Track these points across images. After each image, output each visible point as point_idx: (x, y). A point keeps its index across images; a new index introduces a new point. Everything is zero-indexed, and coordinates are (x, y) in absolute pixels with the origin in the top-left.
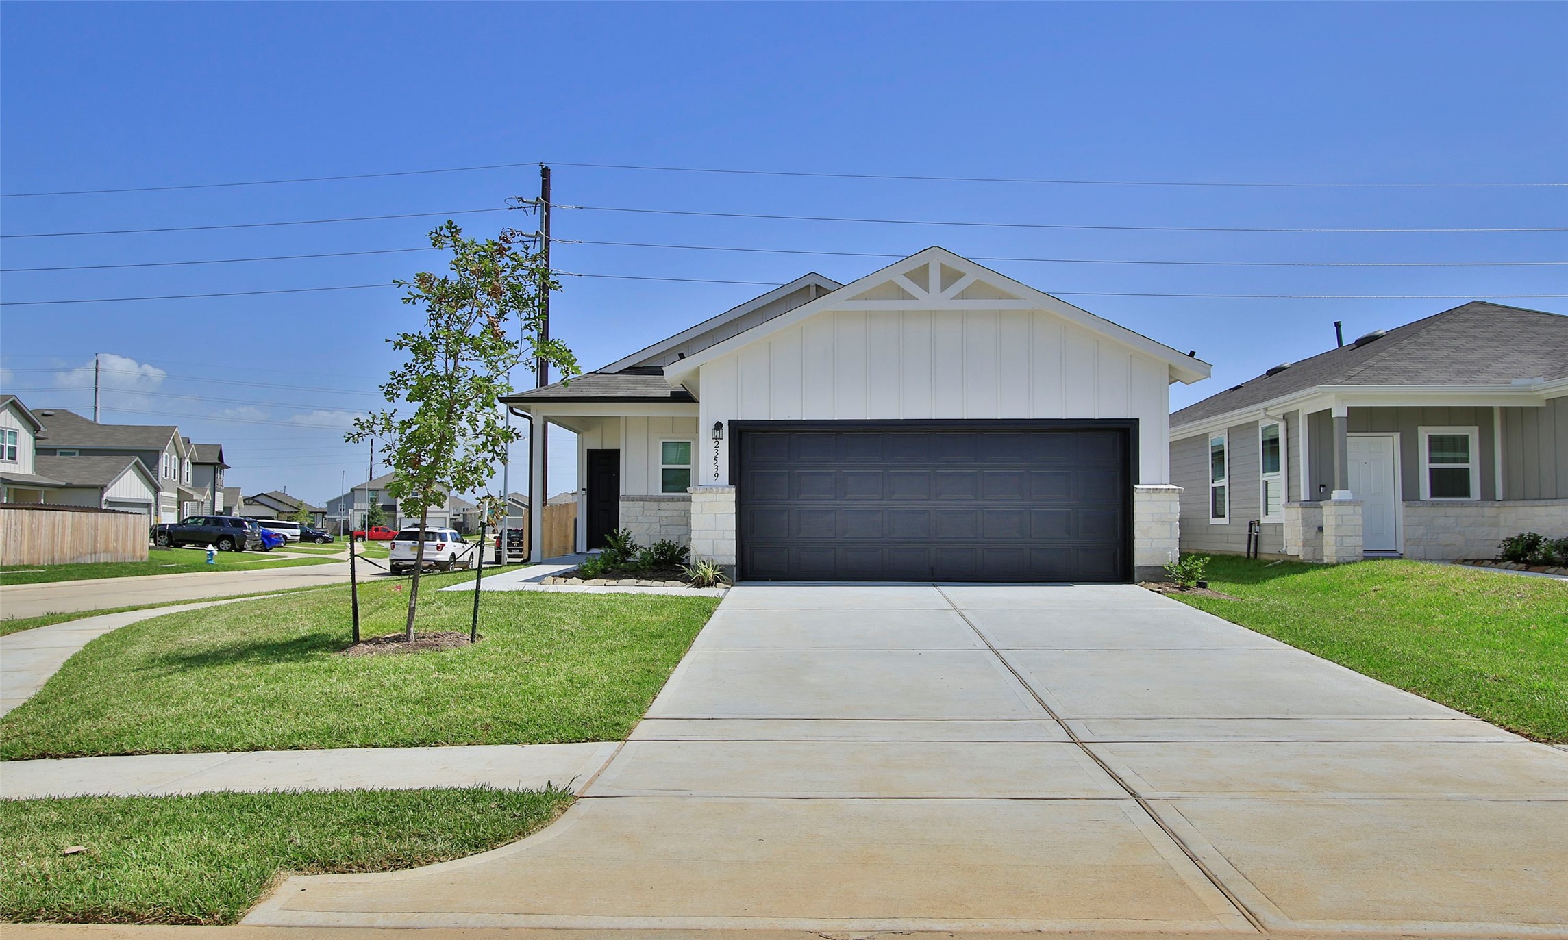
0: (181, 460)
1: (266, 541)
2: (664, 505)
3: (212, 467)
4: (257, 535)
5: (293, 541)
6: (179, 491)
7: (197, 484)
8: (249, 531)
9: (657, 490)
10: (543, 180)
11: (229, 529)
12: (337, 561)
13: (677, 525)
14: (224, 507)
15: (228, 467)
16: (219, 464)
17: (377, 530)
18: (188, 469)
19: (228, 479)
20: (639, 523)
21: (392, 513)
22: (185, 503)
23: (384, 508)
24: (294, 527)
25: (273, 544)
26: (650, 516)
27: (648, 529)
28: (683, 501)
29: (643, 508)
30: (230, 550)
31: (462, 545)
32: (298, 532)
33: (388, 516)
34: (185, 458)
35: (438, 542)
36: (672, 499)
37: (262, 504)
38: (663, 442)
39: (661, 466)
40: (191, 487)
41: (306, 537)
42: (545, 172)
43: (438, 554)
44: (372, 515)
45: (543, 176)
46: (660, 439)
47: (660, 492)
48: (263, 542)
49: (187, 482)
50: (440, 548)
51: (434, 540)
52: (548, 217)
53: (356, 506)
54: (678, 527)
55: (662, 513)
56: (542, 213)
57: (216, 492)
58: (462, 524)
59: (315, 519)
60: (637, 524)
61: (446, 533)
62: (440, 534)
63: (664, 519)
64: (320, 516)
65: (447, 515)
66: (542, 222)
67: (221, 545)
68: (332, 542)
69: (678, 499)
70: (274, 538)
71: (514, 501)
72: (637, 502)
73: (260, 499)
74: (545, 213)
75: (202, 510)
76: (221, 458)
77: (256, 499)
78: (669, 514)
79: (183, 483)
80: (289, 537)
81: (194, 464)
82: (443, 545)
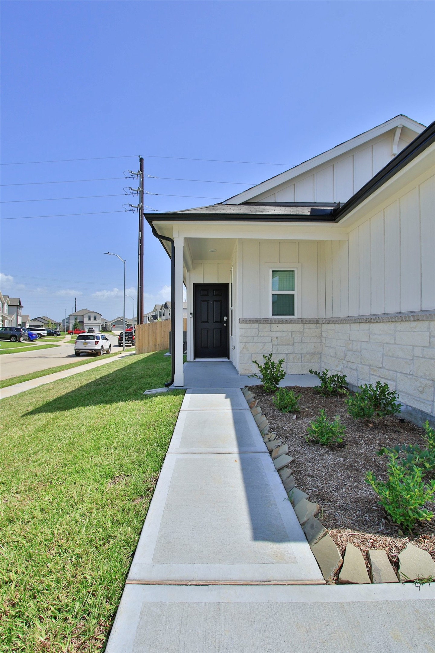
0: (3, 304)
1: (31, 337)
2: (275, 327)
3: (16, 307)
4: (26, 335)
5: (44, 336)
6: (2, 316)
7: (10, 313)
8: (23, 333)
9: (268, 313)
10: (140, 164)
11: (14, 332)
12: (57, 346)
13: (286, 345)
14: (22, 322)
15: (23, 307)
16: (20, 306)
17: (77, 330)
18: (6, 307)
19: (23, 311)
20: (255, 343)
21: (82, 324)
22: (5, 321)
23: (79, 322)
24: (44, 330)
25: (34, 338)
26: (264, 336)
27: (263, 348)
28: (290, 323)
29: (258, 329)
30: (15, 341)
31: (106, 341)
32: (46, 332)
33: (81, 325)
34: (5, 303)
35: (96, 340)
36: (282, 322)
37: (39, 321)
38: (273, 271)
39: (271, 293)
40: (7, 314)
41: (50, 334)
42: (141, 160)
43: (95, 346)
44: (75, 325)
45: (140, 162)
46: (270, 268)
47: (269, 315)
48: (29, 337)
49: (6, 313)
50: (96, 343)
51: (94, 339)
52: (143, 182)
53: (70, 321)
54: (287, 346)
55: (273, 334)
56: (140, 179)
57: (18, 317)
58: (105, 328)
59: (57, 326)
60: (254, 344)
61: (99, 336)
62: (97, 336)
63: (275, 339)
64: (58, 325)
65: (100, 325)
66: (140, 184)
67: (12, 339)
68: (60, 336)
69: (287, 322)
70: (34, 336)
71: (122, 319)
72: (253, 324)
73: (38, 319)
74: (142, 180)
75: (11, 324)
76: (20, 304)
77: (37, 319)
78: (279, 334)
79: (4, 313)
80: (42, 334)
81: (9, 305)
82: (98, 342)
